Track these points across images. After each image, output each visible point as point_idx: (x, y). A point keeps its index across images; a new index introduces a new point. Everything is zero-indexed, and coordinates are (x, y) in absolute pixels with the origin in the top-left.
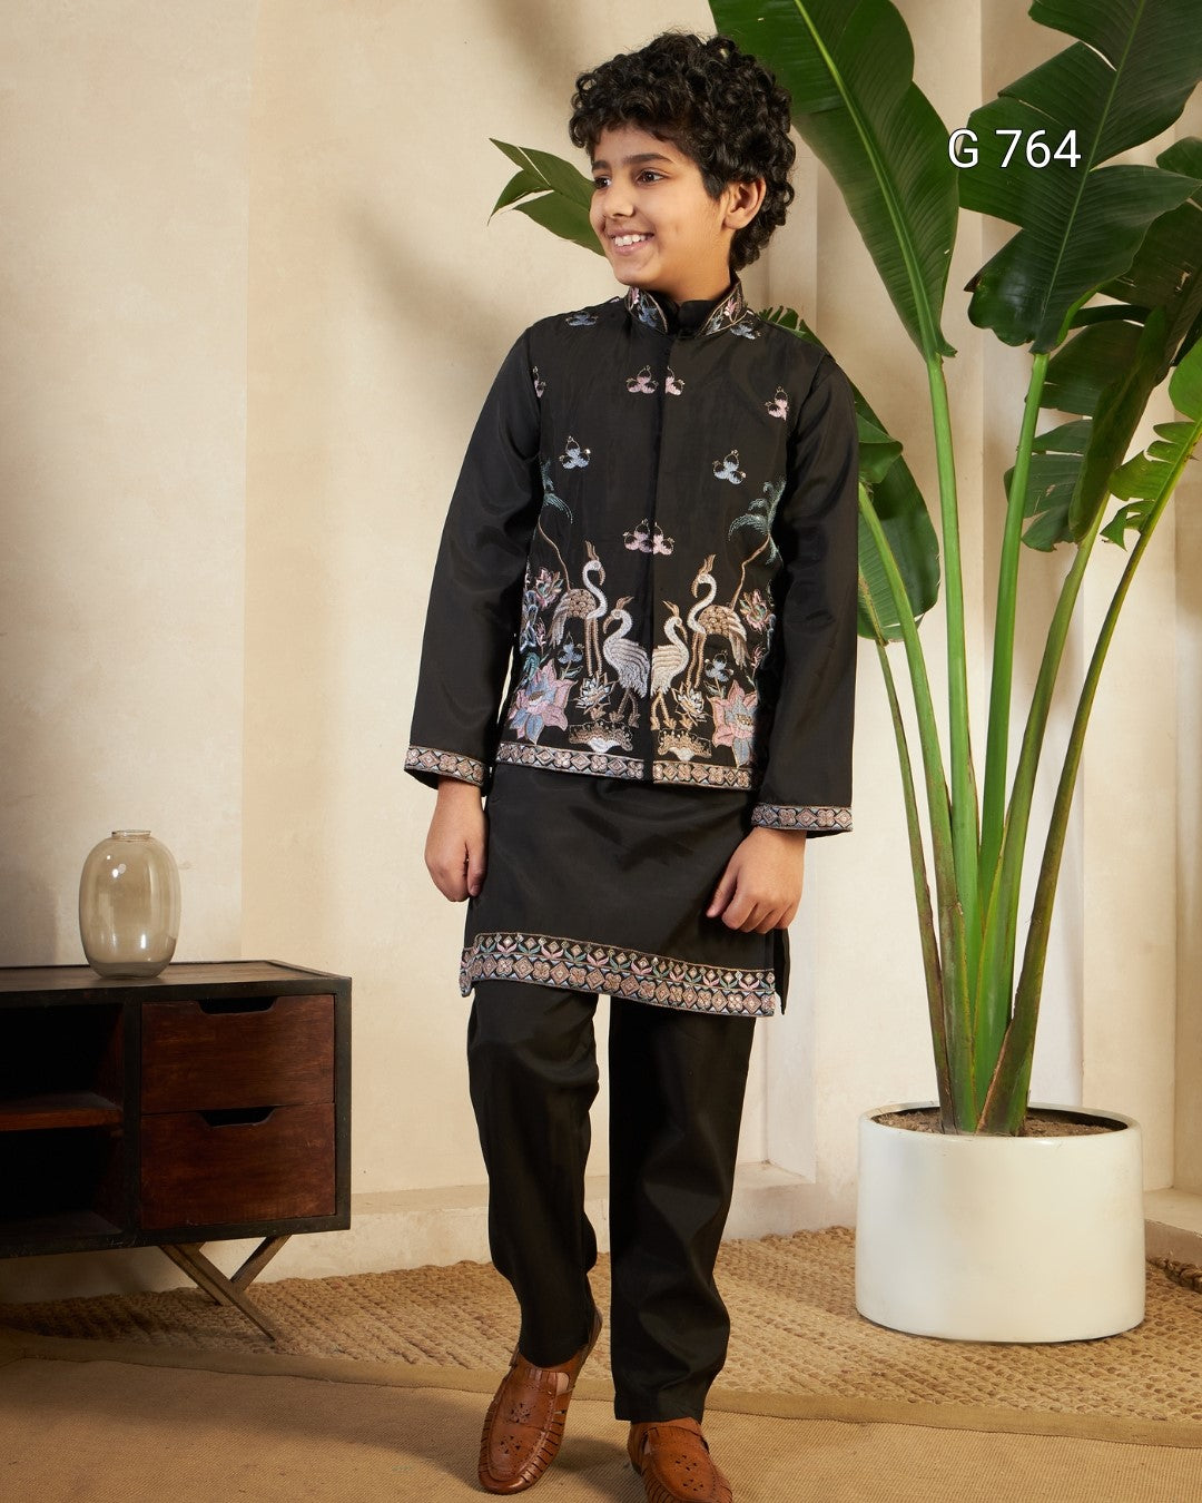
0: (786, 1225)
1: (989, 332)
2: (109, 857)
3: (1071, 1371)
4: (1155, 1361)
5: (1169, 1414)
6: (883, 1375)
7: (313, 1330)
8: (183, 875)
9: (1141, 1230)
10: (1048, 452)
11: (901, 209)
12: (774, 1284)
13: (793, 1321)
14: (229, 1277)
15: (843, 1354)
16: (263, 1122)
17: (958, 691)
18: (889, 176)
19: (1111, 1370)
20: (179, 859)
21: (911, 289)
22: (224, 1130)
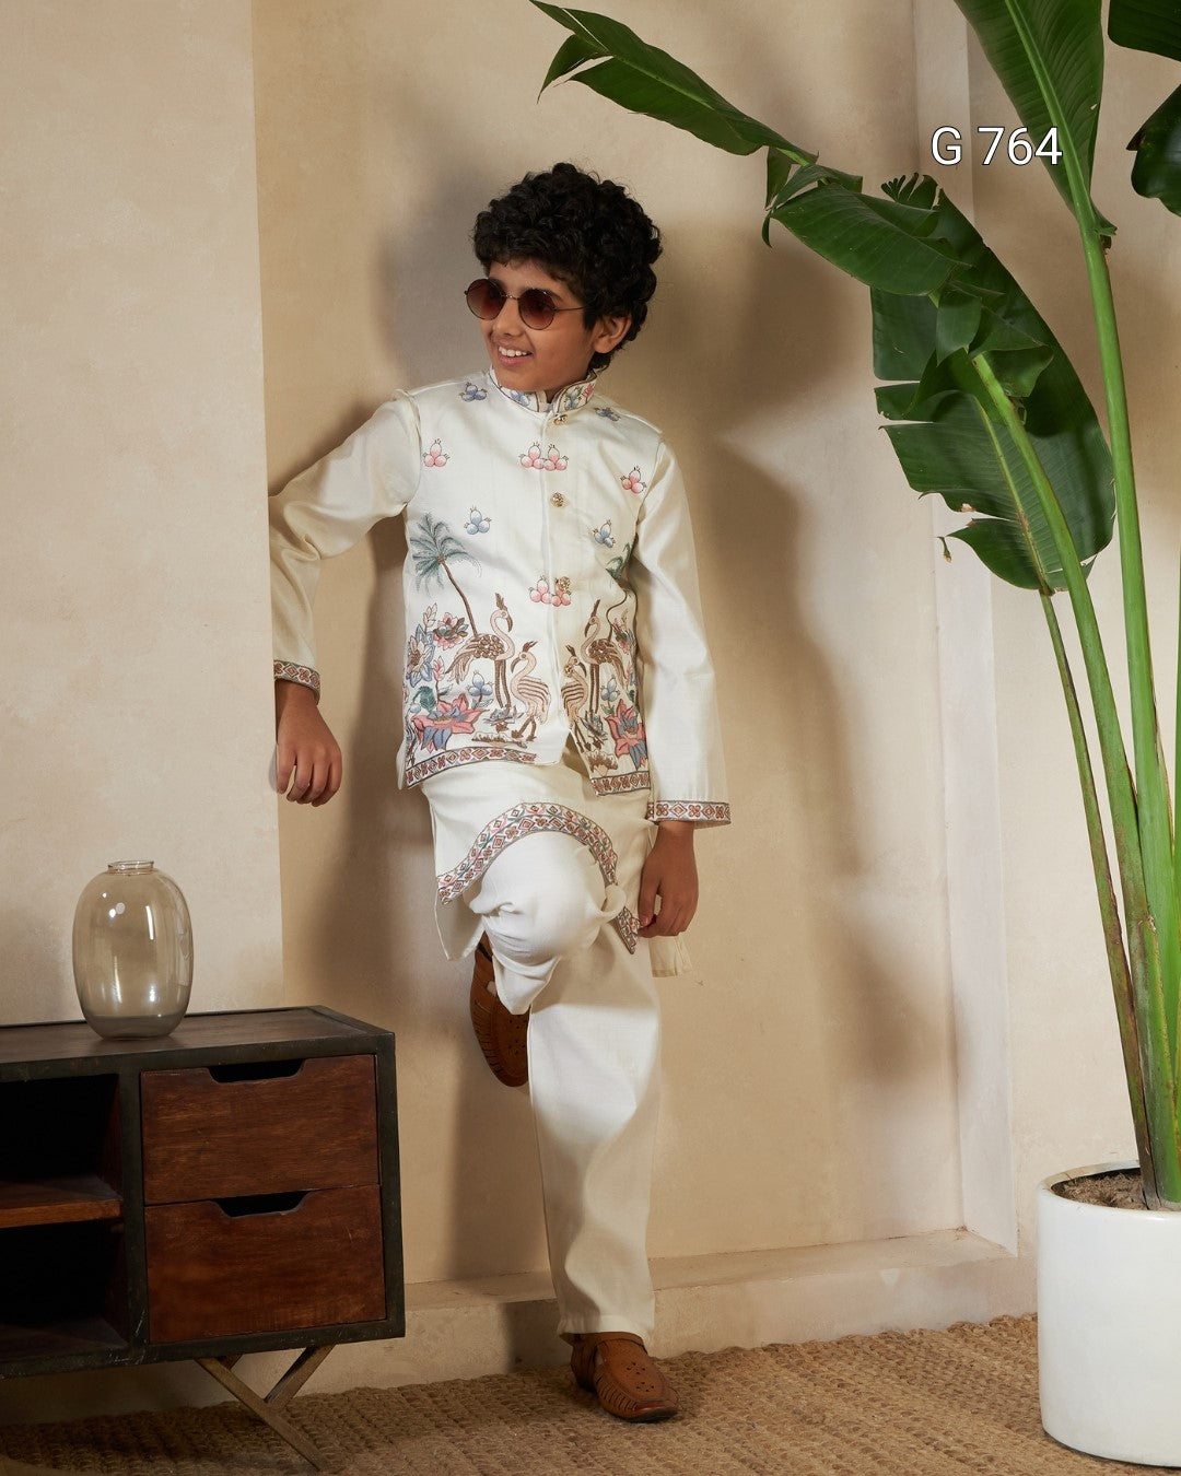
0: (981, 1309)
1: (1156, 202)
2: (105, 895)
7: (370, 1457)
12: (949, 1391)
13: (959, 1441)
14: (263, 1395)
16: (295, 1210)
22: (246, 1220)
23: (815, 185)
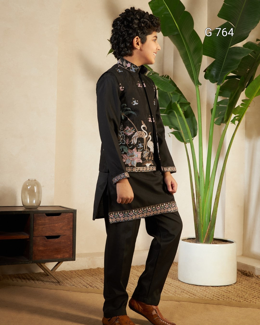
1: (208, 80)
2: (27, 184)
3: (221, 292)
4: (239, 290)
5: (241, 301)
6: (183, 292)
7: (67, 281)
8: (43, 188)
9: (236, 263)
10: (220, 105)
11: (191, 55)
14: (51, 270)
15: (175, 288)
16: (58, 239)
17: (201, 154)
18: (188, 48)
19: (230, 292)
20: (42, 185)
21: (192, 71)
22: (50, 240)
23: (152, 74)
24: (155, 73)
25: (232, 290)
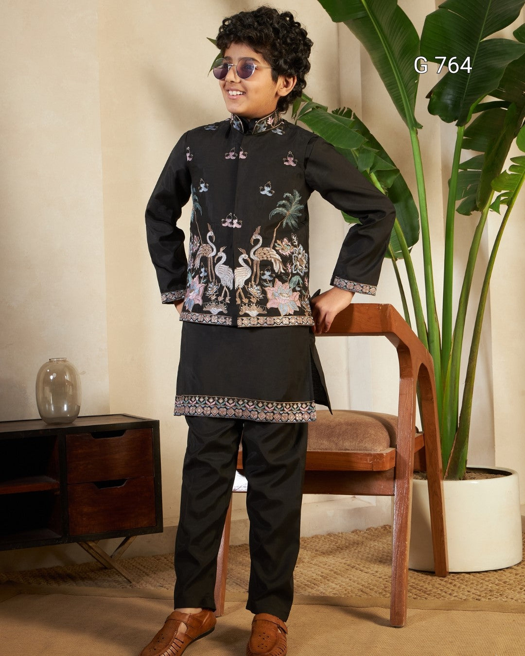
0: (363, 525)
1: (437, 118)
2: (48, 371)
3: (487, 583)
7: (148, 578)
8: (81, 376)
9: (520, 520)
10: (468, 170)
11: (395, 62)
14: (110, 555)
15: (386, 580)
16: (123, 486)
18: (389, 47)
19: (505, 582)
20: (79, 370)
21: (401, 98)
22: (105, 490)
23: (311, 109)
24: (318, 107)
25: (511, 578)
